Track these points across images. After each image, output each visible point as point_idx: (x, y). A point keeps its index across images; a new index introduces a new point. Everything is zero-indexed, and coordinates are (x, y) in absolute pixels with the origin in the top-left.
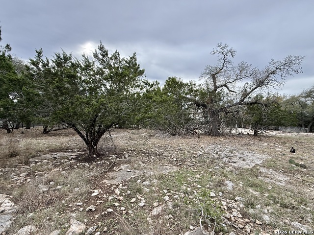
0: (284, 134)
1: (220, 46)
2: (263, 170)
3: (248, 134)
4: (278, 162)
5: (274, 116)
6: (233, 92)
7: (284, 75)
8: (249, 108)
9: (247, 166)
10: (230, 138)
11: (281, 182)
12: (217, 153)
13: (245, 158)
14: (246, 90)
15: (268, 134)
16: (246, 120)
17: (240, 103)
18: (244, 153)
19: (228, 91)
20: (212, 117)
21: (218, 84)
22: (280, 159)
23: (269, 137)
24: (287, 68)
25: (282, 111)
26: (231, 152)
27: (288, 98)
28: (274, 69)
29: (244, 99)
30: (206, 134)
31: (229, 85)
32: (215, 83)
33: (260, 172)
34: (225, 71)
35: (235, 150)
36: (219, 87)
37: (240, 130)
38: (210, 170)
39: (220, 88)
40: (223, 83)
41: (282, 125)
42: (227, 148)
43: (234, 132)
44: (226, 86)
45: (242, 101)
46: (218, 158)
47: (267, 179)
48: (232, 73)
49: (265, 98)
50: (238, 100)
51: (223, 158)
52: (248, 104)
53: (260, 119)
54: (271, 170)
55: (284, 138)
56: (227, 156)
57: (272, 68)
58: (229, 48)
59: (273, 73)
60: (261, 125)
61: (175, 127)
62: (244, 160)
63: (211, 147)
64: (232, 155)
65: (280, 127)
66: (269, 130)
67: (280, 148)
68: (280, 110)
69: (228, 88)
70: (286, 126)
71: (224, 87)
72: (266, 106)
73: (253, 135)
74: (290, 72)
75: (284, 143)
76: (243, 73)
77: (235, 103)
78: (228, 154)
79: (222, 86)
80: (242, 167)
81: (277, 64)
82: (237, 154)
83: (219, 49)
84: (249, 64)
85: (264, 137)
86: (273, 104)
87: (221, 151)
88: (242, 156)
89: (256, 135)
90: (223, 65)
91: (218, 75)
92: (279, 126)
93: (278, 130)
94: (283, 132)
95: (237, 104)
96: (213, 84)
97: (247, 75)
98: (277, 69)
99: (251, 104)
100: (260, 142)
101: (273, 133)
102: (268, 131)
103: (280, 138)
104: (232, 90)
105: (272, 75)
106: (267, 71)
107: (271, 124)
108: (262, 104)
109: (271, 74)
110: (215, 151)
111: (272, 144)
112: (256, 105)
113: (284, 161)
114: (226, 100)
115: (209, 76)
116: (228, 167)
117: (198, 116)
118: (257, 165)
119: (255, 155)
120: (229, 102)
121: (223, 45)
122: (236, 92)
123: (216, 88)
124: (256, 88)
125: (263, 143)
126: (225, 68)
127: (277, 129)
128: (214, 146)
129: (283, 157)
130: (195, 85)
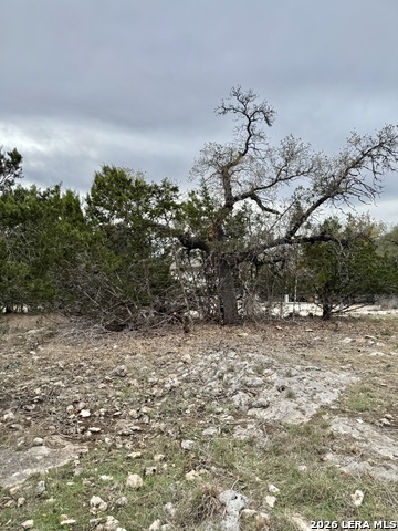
0: (384, 313)
1: (237, 95)
2: (339, 426)
3: (311, 315)
4: (378, 393)
5: (363, 271)
6: (271, 211)
7: (379, 169)
8: (308, 252)
9: (299, 414)
10: (266, 327)
11: (388, 468)
12: (221, 378)
13: (294, 388)
14: (299, 207)
15: (352, 313)
16: (303, 282)
17: (287, 240)
18: (294, 373)
19: (259, 210)
20: (224, 276)
21: (236, 191)
22: (381, 381)
23: (354, 320)
24: (384, 153)
25: (379, 258)
26: (259, 372)
27: (389, 230)
28: (359, 154)
29: (296, 229)
30: (209, 319)
31: (261, 195)
32: (228, 189)
33: (332, 437)
34: (252, 159)
35: (269, 365)
36: (236, 199)
37: (291, 307)
38: (186, 444)
39: (241, 203)
40: (247, 189)
41: (380, 291)
42: (250, 359)
43: (276, 311)
44: (254, 198)
45: (292, 233)
46: (221, 396)
47: (349, 459)
48: (269, 163)
49: (343, 229)
50: (283, 232)
51: (236, 392)
52: (305, 239)
53: (335, 279)
54: (360, 421)
55: (387, 321)
56: (246, 387)
57: (354, 154)
58: (258, 102)
59: (357, 164)
60: (337, 291)
61: (123, 304)
62: (290, 396)
63: (209, 358)
64: (259, 380)
65: (376, 297)
66: (354, 303)
67: (379, 349)
68: (375, 256)
69: (259, 203)
70: (388, 294)
71: (249, 200)
72: (345, 244)
73: (322, 318)
74: (391, 163)
75: (387, 334)
76: (293, 166)
77: (276, 238)
78: (249, 380)
79: (244, 197)
80: (284, 421)
81: (364, 144)
82: (275, 376)
83: (235, 103)
84: (305, 145)
85: (345, 320)
86: (360, 240)
87: (231, 370)
88: (286, 381)
89: (328, 318)
90: (247, 144)
91: (235, 168)
92: (373, 293)
93: (373, 303)
94: (384, 307)
95: (279, 242)
96: (223, 191)
97: (302, 170)
98: (364, 155)
99: (312, 240)
100: (337, 335)
101: (364, 311)
102: (354, 307)
103: (377, 322)
104: (270, 206)
105: (353, 171)
106: (344, 160)
107: (359, 289)
108: (336, 241)
109: (353, 167)
110: (216, 370)
111: (362, 340)
112: (324, 244)
113: (390, 386)
114: (255, 232)
115: (213, 170)
116: (244, 426)
117: (191, 274)
118: (325, 408)
119: (321, 374)
120: (263, 235)
121: (244, 93)
122: (278, 213)
123: (231, 201)
124: (321, 202)
125: (343, 338)
126: (250, 151)
127: (370, 302)
128: (216, 356)
129: (387, 374)
130: (175, 189)
